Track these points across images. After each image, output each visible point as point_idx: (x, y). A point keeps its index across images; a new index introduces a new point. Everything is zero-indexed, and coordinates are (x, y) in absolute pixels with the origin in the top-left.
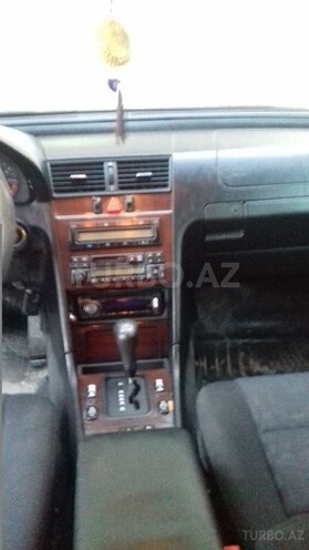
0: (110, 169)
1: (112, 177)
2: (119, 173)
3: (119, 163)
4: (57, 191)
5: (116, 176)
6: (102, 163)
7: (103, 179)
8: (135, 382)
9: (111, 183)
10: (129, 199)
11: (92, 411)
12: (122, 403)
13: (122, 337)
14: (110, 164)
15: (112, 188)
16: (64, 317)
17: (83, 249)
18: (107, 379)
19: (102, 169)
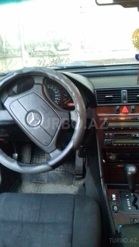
0: (124, 93)
1: (125, 96)
2: (128, 95)
3: (128, 90)
4: (99, 103)
5: (127, 96)
6: (120, 90)
7: (121, 97)
8: (134, 195)
9: (125, 100)
10: (133, 107)
11: (115, 208)
12: (129, 205)
13: (129, 173)
14: (124, 91)
15: (125, 102)
16: (101, 161)
17: (110, 130)
18: (121, 192)
19: (121, 93)
